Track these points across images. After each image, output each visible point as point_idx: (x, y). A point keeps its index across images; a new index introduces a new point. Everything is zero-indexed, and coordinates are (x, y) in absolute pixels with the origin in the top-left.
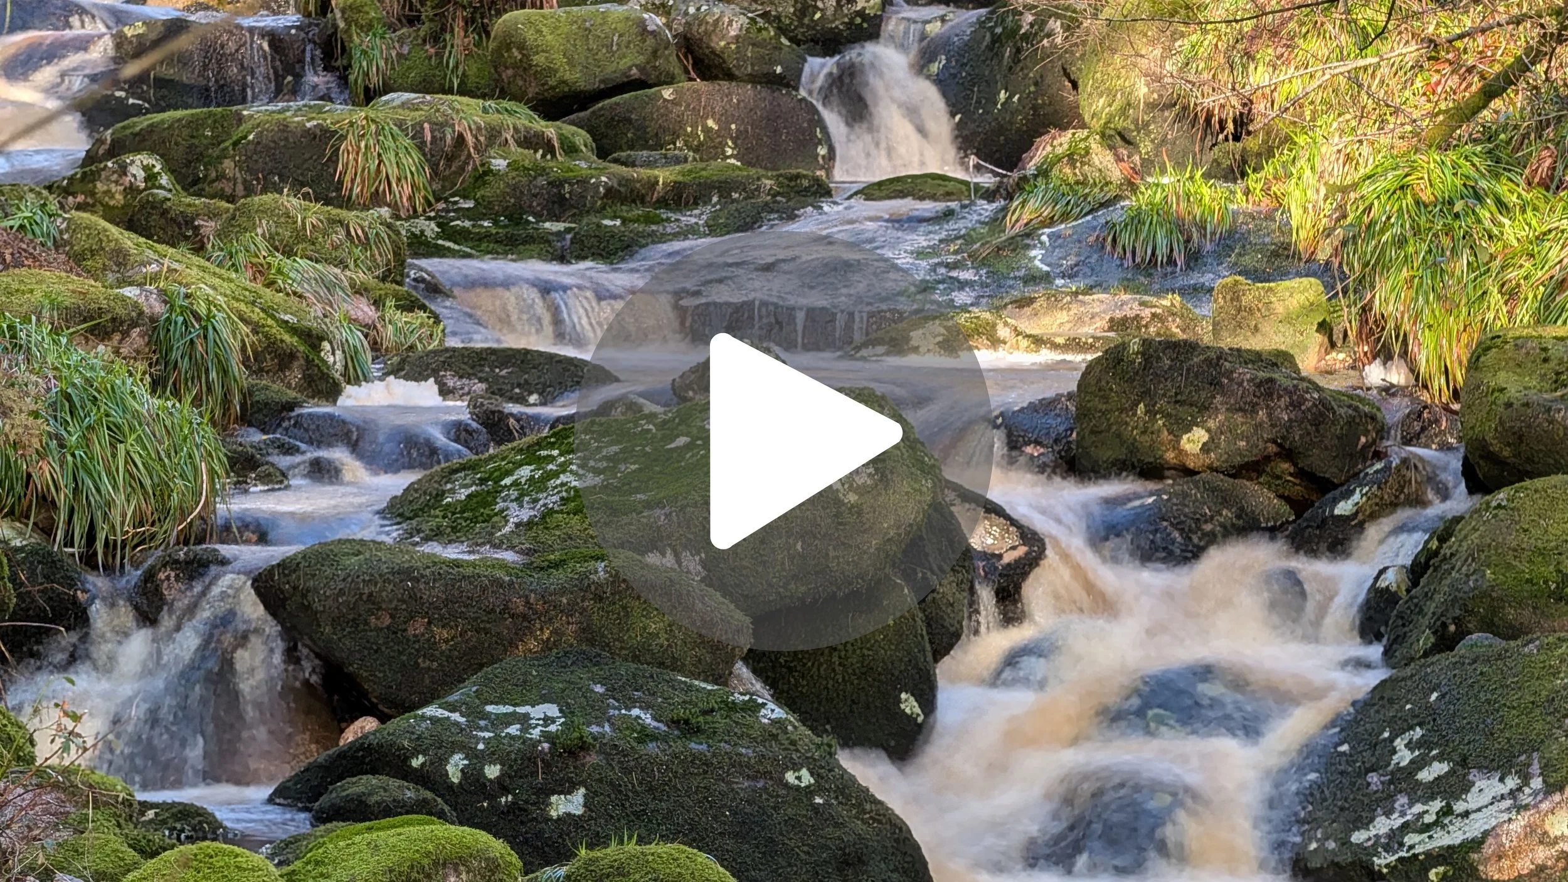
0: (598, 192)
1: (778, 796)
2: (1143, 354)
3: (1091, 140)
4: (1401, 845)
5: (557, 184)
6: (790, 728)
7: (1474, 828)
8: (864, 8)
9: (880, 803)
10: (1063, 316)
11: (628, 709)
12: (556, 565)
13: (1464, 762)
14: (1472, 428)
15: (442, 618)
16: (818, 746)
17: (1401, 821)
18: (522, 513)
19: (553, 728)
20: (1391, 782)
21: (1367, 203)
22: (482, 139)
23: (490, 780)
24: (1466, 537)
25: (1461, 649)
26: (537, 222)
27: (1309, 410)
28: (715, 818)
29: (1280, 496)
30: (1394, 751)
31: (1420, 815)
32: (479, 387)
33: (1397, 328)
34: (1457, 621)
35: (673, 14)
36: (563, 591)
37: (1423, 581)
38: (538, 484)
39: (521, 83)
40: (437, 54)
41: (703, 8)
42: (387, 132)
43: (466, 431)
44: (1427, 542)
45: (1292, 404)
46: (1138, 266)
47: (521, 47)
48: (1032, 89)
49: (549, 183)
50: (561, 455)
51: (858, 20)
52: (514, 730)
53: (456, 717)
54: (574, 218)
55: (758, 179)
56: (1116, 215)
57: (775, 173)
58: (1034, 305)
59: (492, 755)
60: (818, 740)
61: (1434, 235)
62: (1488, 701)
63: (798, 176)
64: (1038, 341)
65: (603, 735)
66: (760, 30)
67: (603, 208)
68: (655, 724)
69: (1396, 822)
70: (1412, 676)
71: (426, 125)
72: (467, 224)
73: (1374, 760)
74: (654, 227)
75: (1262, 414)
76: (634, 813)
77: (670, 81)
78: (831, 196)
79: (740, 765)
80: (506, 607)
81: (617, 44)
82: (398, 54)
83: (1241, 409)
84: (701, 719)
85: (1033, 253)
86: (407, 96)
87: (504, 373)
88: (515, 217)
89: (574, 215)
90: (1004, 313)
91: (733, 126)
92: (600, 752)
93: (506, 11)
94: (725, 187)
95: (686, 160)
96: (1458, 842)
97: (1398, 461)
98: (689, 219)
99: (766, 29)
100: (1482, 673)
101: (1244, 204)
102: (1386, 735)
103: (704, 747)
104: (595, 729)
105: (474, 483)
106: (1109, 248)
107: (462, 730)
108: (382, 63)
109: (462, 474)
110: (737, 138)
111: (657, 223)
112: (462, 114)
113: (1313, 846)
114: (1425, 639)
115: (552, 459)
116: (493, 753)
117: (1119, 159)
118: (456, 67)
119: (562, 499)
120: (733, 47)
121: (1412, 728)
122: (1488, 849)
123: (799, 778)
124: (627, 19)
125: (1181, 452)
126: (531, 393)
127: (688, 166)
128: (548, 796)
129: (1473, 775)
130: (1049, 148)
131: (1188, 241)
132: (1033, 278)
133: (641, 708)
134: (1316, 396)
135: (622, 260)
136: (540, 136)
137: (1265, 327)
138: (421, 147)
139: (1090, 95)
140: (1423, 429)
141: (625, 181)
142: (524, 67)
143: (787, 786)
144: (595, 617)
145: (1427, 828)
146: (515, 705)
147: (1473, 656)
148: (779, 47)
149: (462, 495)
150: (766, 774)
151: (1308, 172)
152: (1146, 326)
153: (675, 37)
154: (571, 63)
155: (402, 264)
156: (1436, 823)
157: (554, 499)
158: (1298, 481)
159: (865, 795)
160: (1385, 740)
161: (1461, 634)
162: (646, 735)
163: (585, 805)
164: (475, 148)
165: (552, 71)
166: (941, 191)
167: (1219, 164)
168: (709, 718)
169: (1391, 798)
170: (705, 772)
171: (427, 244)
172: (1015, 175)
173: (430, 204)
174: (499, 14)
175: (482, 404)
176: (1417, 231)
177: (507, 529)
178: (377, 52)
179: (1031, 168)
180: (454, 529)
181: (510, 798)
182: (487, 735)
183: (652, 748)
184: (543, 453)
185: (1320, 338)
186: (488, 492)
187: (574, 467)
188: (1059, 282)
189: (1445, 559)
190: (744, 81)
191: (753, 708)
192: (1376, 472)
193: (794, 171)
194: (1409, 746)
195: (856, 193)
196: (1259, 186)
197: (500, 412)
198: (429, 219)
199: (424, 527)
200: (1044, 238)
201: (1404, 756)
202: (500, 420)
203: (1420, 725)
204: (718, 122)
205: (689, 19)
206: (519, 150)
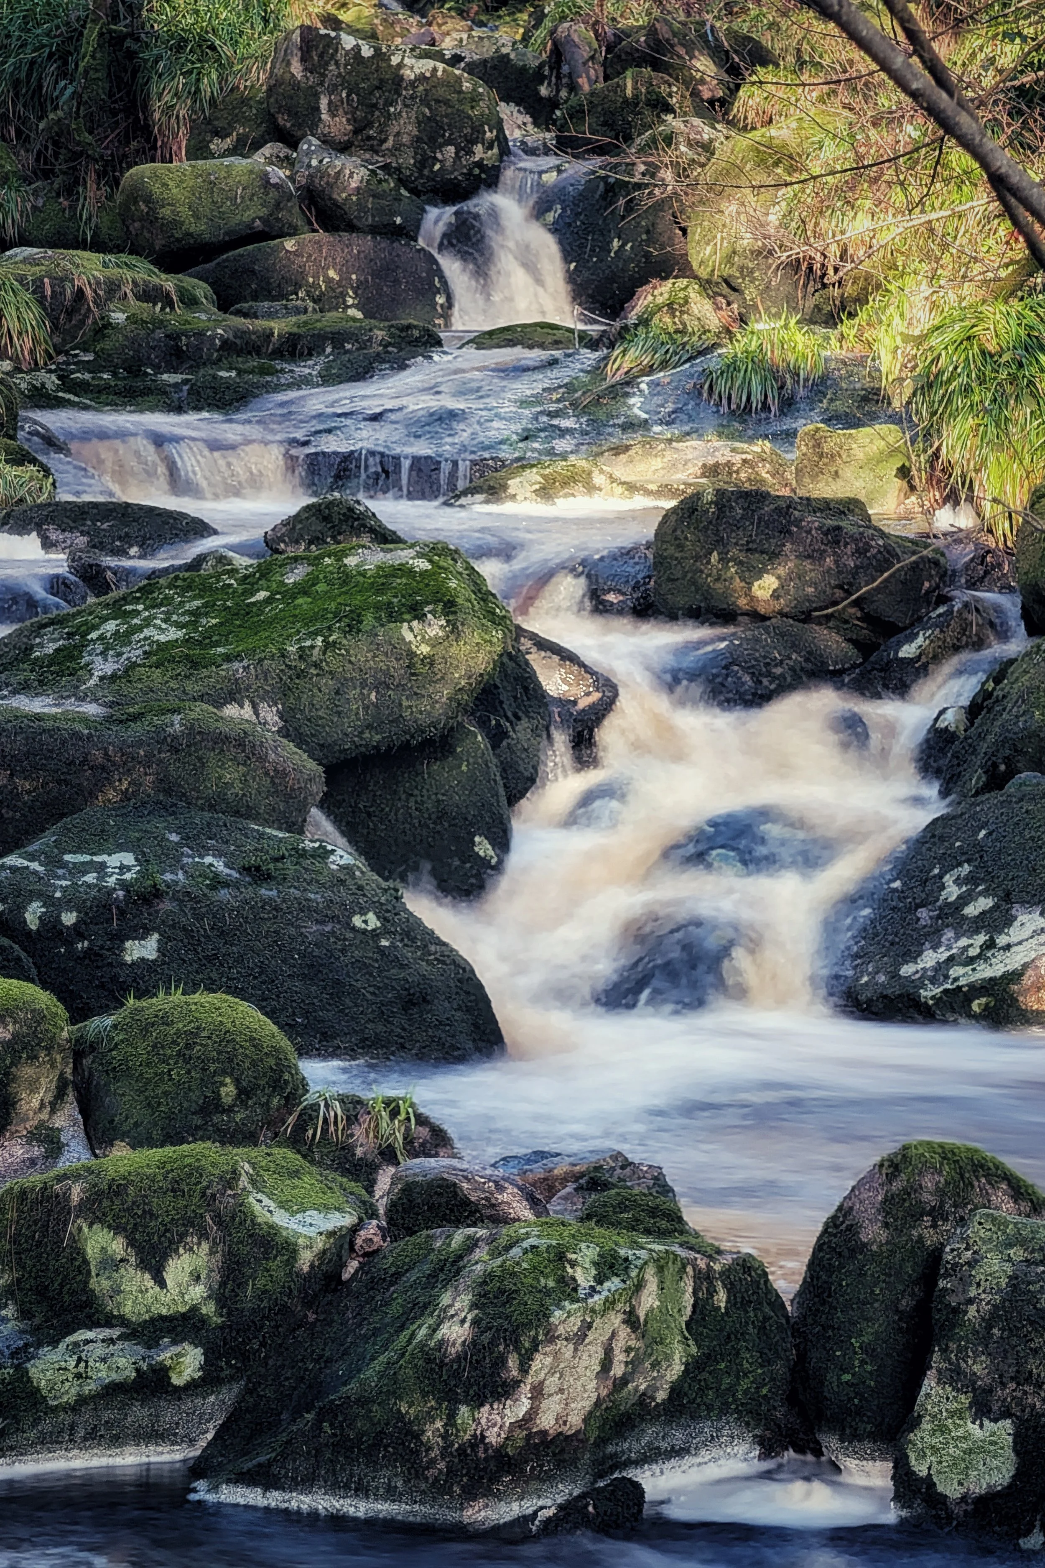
0: (214, 344)
1: (345, 939)
2: (716, 503)
3: (690, 289)
4: (947, 977)
5: (173, 337)
6: (358, 873)
7: (1014, 961)
8: (482, 159)
9: (445, 944)
10: (657, 463)
11: (201, 856)
12: (136, 718)
13: (1007, 898)
14: (1026, 573)
15: (24, 771)
16: (385, 890)
17: (948, 954)
18: (104, 667)
19: (128, 876)
20: (939, 917)
21: (935, 354)
22: (101, 293)
23: (67, 927)
24: (1017, 679)
25: (1010, 787)
26: (155, 375)
27: (874, 557)
28: (284, 961)
29: (849, 640)
30: (943, 887)
31: (965, 949)
32: (81, 541)
33: (963, 476)
34: (1007, 760)
35: (297, 166)
36: (140, 743)
37: (977, 722)
38: (123, 638)
39: (147, 235)
40: (70, 207)
41: (327, 160)
42: (8, 287)
43: (64, 583)
44: (983, 684)
45: (857, 550)
46: (733, 412)
47: (148, 200)
48: (644, 237)
49: (167, 336)
50: (145, 609)
51: (477, 171)
52: (90, 878)
53: (35, 866)
54: (191, 369)
55: (371, 330)
56: (713, 362)
57: (387, 324)
58: (630, 453)
59: (68, 903)
60: (384, 885)
61: (999, 384)
62: (1032, 838)
63: (409, 327)
64: (632, 488)
65: (176, 883)
66: (380, 182)
67: (220, 360)
68: (228, 871)
69: (943, 955)
70: (962, 814)
71: (46, 280)
72: (87, 376)
73: (923, 895)
74: (269, 378)
75: (829, 561)
76: (207, 957)
77: (293, 232)
78: (441, 345)
79: (307, 909)
80: (85, 760)
81: (242, 197)
82: (33, 207)
83: (809, 557)
84: (271, 866)
85: (632, 401)
86: (29, 251)
87: (105, 526)
88: (134, 369)
89: (191, 367)
90: (601, 460)
91: (354, 277)
92: (174, 899)
93: (136, 164)
94: (338, 338)
95: (306, 311)
96: (999, 974)
97: (960, 605)
98: (303, 369)
99: (386, 181)
100: (1027, 812)
101: (838, 351)
102: (936, 871)
103: (274, 893)
104: (168, 877)
105: (61, 638)
106: (705, 395)
107: (40, 878)
108: (17, 216)
109: (51, 629)
110: (358, 287)
111: (272, 374)
112: (82, 269)
113: (865, 979)
114: (976, 778)
115: (137, 613)
116: (70, 901)
117: (719, 308)
118: (89, 219)
119: (145, 653)
120: (354, 198)
121: (960, 864)
122: (1027, 980)
123: (365, 922)
124: (251, 172)
125: (753, 598)
126: (131, 546)
127: (303, 318)
128: (123, 942)
129: (1016, 910)
130: (650, 298)
131: (781, 388)
132: (630, 426)
133: (214, 856)
134: (881, 542)
135: (237, 410)
136: (159, 289)
137: (847, 472)
138: (41, 301)
139: (698, 242)
140: (986, 573)
141: (241, 334)
142: (151, 219)
143: (354, 929)
144: (171, 768)
145: (971, 960)
146: (93, 854)
147: (1019, 795)
148: (398, 199)
149: (50, 648)
150: (333, 918)
151: (897, 319)
152: (737, 472)
153: (297, 189)
154: (196, 216)
155: (14, 417)
156: (979, 956)
157: (138, 652)
158: (864, 625)
159: (431, 938)
160: (935, 876)
161: (1011, 773)
162: (218, 882)
163: (159, 951)
164: (95, 302)
165: (176, 224)
166: (550, 339)
167: (820, 310)
168: (280, 865)
169: (938, 932)
170: (275, 917)
171: (48, 396)
172: (618, 324)
173: (51, 357)
174: (130, 167)
175: (80, 558)
176: (982, 381)
177: (92, 682)
178: (12, 205)
179: (632, 318)
180: (41, 683)
181: (86, 943)
182: (64, 883)
183: (224, 894)
184: (129, 608)
185: (898, 483)
186: (75, 646)
187: (158, 622)
188: (657, 429)
189: (997, 701)
190: (364, 232)
191: (323, 854)
192: (939, 616)
193: (405, 322)
194: (958, 882)
195: (467, 343)
196: (853, 332)
197: (98, 565)
198: (50, 371)
199: (13, 680)
200: (643, 386)
201: (952, 892)
202: (98, 572)
203: (968, 861)
204: (340, 272)
205: (312, 171)
206: (138, 303)
